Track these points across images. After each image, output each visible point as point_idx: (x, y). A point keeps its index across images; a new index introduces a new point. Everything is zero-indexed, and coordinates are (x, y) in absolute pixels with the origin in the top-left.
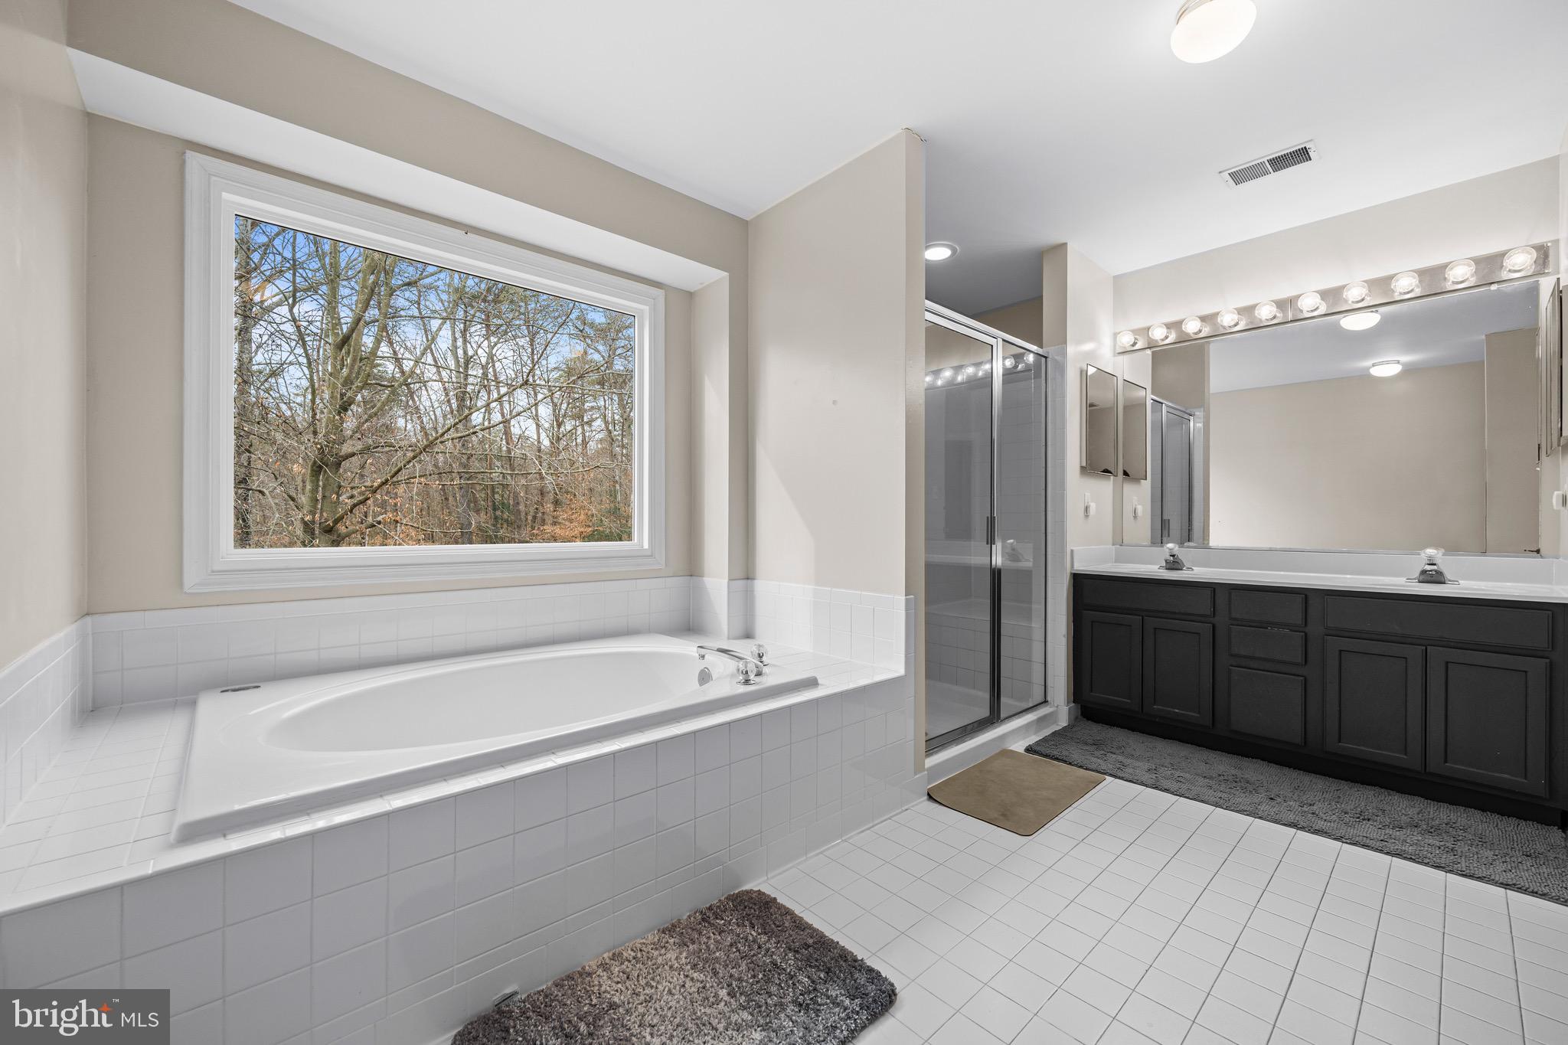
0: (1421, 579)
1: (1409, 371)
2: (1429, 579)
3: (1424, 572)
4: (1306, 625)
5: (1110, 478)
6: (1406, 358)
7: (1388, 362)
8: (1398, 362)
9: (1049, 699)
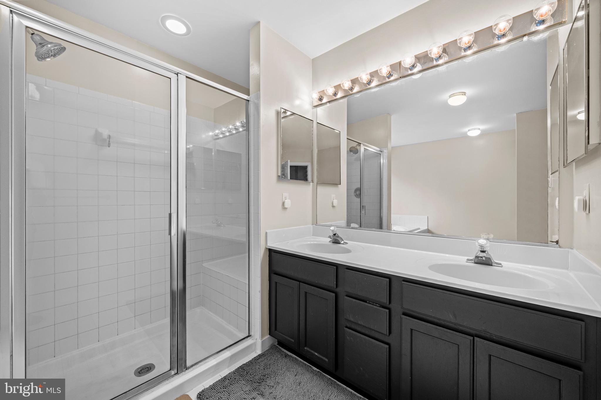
0: (476, 261)
1: (484, 134)
2: (479, 262)
3: (477, 257)
4: (390, 302)
5: (310, 184)
6: (483, 127)
7: (475, 129)
8: (479, 129)
9: (252, 333)
